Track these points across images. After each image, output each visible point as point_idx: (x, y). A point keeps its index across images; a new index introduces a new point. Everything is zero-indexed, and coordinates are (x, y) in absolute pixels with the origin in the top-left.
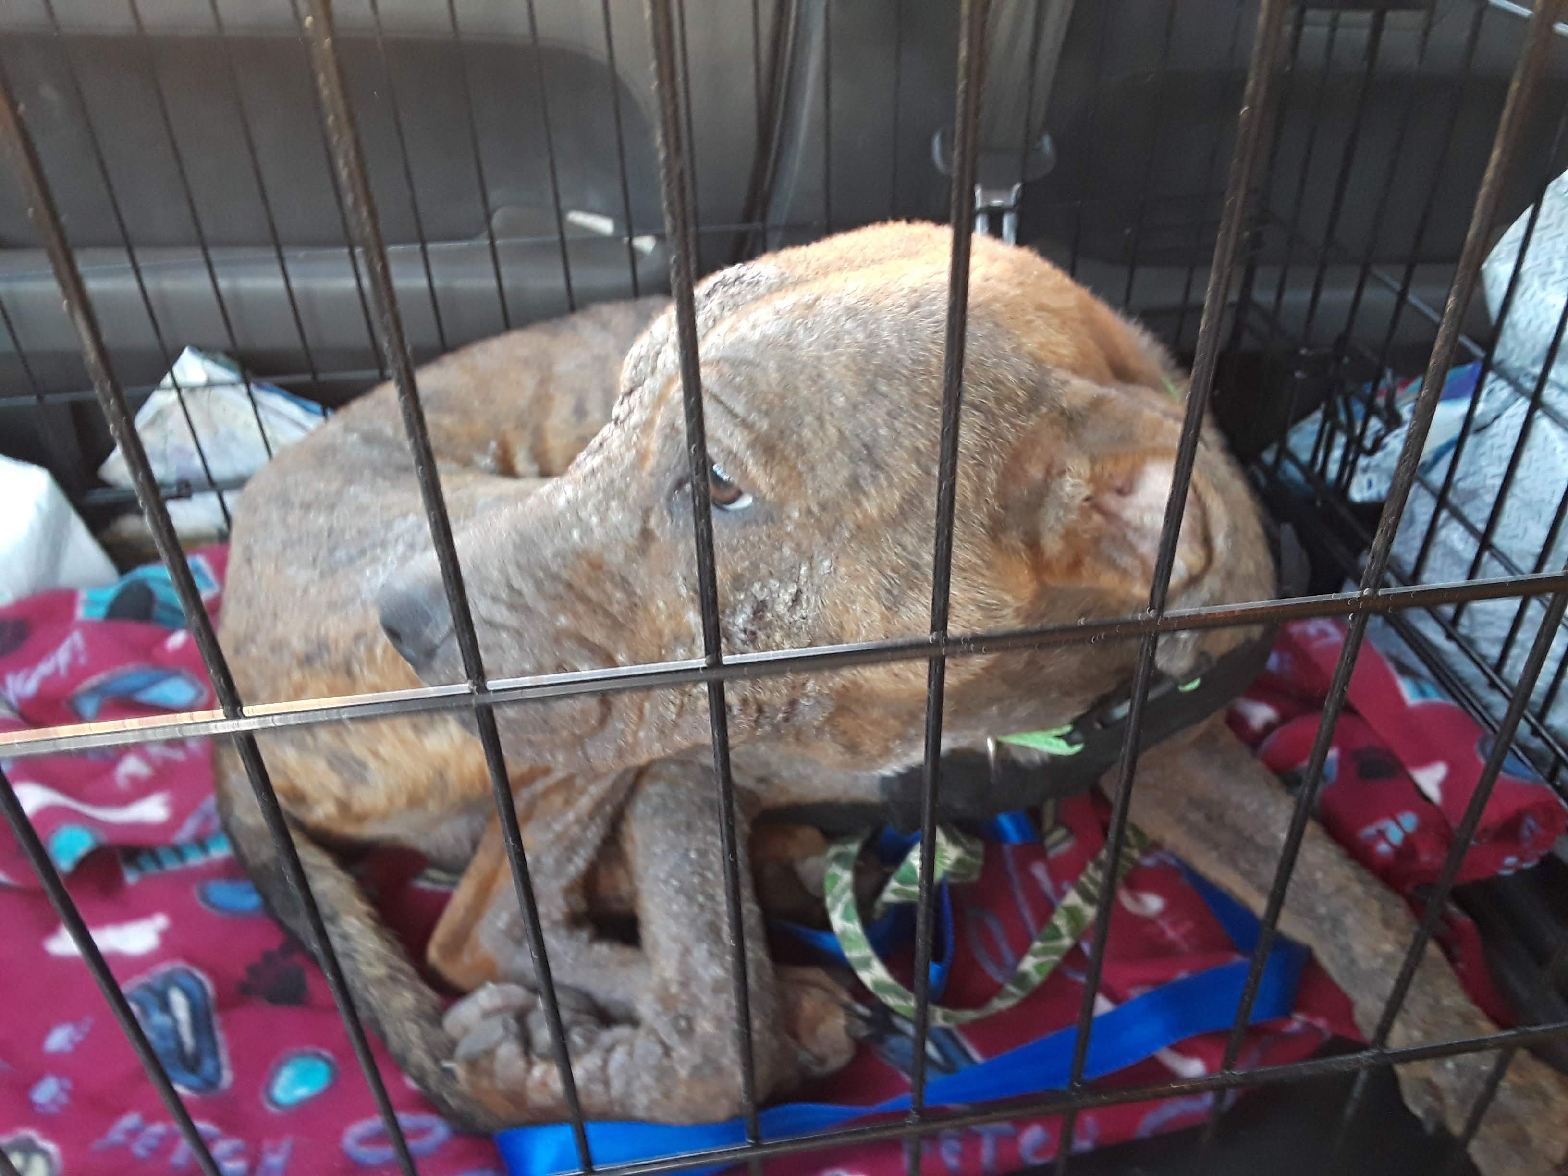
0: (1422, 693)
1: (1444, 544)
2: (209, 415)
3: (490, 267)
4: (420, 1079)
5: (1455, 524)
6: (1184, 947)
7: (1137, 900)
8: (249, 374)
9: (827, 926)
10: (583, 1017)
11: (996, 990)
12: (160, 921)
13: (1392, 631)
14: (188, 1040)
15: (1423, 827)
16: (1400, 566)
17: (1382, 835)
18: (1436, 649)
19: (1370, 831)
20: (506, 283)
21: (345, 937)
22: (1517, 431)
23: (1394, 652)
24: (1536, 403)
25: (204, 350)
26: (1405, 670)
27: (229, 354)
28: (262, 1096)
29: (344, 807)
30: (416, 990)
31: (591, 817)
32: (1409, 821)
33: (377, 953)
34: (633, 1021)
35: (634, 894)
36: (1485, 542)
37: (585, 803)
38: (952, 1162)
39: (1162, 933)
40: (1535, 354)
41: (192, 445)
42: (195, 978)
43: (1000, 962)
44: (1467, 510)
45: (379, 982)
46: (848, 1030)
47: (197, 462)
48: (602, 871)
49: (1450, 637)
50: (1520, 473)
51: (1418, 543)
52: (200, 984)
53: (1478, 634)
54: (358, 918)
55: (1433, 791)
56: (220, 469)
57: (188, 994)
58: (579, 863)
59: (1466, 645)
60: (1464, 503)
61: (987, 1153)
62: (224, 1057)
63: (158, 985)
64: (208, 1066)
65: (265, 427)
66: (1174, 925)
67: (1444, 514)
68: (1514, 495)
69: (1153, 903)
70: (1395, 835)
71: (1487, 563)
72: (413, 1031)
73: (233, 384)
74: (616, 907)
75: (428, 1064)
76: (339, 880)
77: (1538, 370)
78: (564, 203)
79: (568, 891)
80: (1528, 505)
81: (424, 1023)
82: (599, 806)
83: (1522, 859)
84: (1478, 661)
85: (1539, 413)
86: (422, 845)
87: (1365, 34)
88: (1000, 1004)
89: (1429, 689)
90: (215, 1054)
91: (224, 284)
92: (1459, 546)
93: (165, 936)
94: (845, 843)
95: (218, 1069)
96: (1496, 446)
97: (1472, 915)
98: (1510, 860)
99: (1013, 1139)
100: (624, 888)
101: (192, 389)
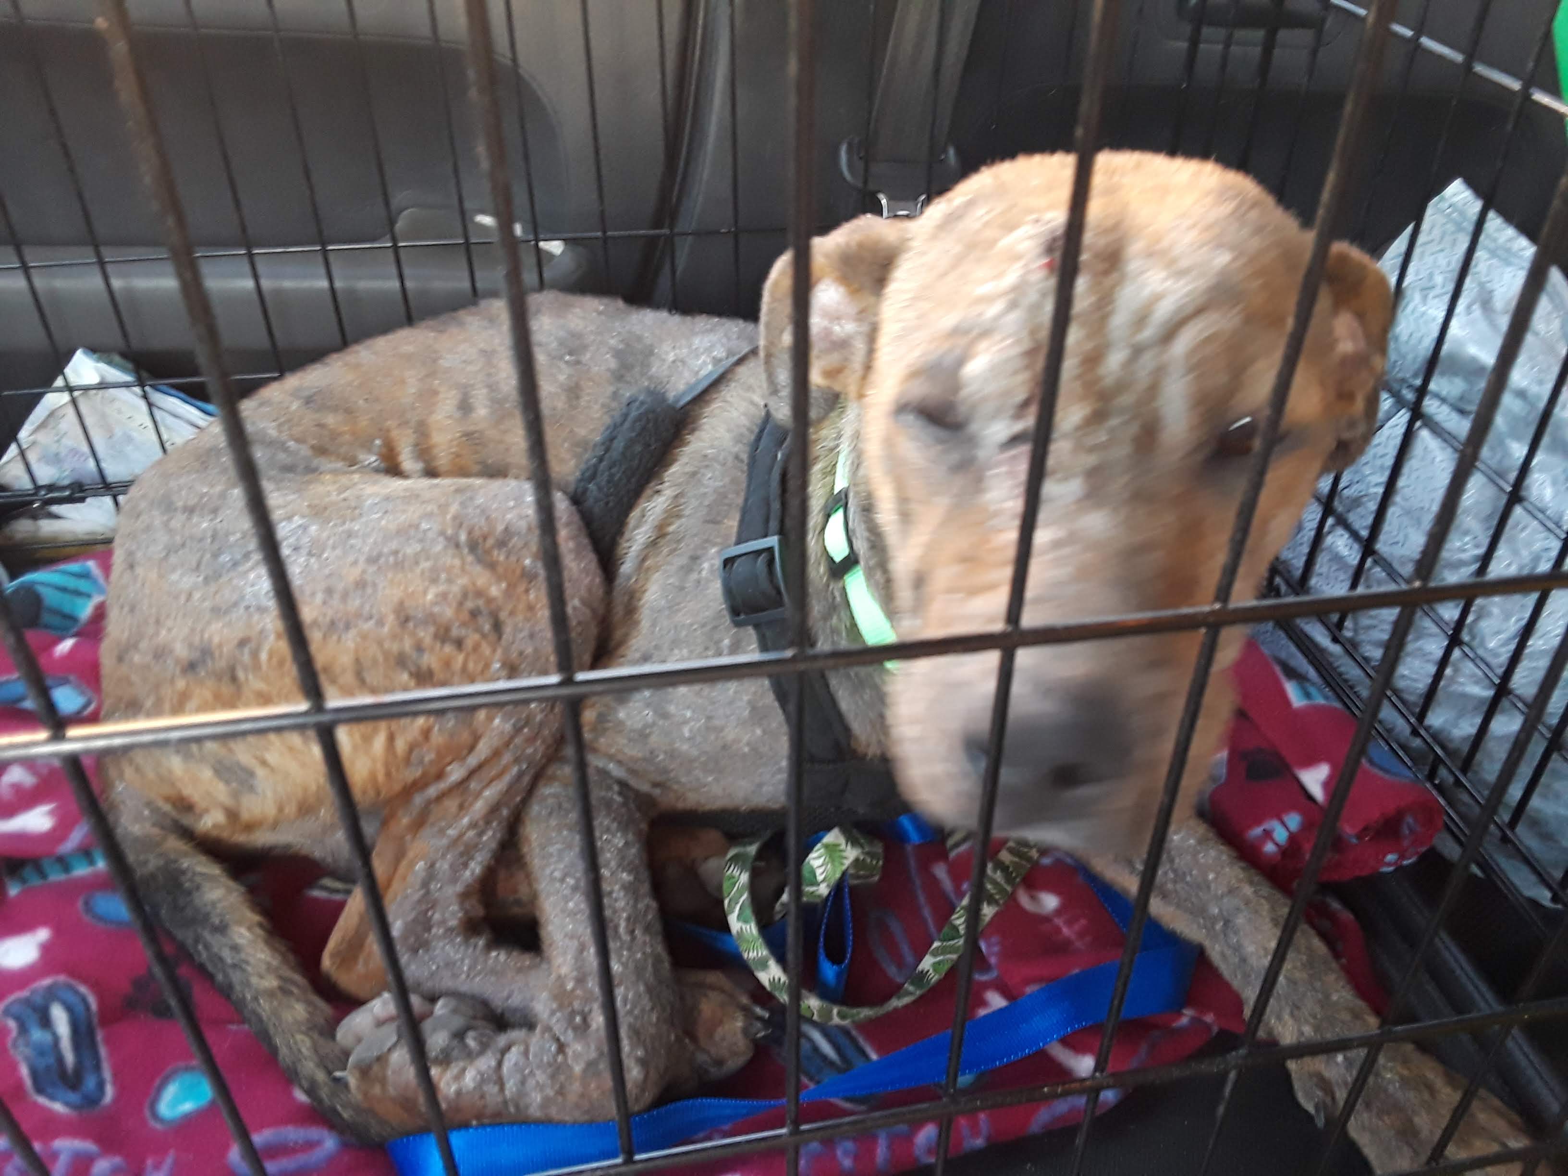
0: (1308, 695)
1: (1330, 549)
2: (103, 416)
3: (394, 271)
4: (312, 1090)
5: (1340, 531)
6: (1079, 944)
7: (1033, 898)
8: (145, 374)
9: (725, 928)
10: (479, 1023)
11: (896, 990)
12: (43, 934)
13: (1282, 634)
14: (69, 1057)
15: (1307, 826)
16: (1289, 572)
17: (1268, 835)
18: (1322, 650)
19: (1257, 831)
20: (409, 284)
21: (235, 948)
22: (1398, 441)
23: (1283, 655)
24: (1417, 413)
25: (95, 350)
26: (1292, 673)
27: (124, 355)
28: (147, 1113)
29: (232, 815)
30: (309, 1003)
31: (488, 821)
32: (1294, 821)
33: (269, 965)
34: (529, 1024)
35: (534, 897)
36: (1368, 547)
37: (479, 807)
38: (847, 1163)
39: (1058, 930)
40: (1417, 366)
41: (85, 448)
42: (77, 992)
43: (900, 963)
44: (1352, 518)
45: (270, 994)
46: (745, 1031)
47: (91, 463)
48: (502, 874)
49: (1335, 640)
50: (1401, 482)
51: (1306, 549)
52: (84, 1000)
53: (1362, 637)
54: (249, 929)
55: (1317, 791)
56: (114, 471)
57: (69, 1009)
58: (475, 868)
59: (1351, 648)
60: (1349, 511)
61: (882, 1152)
62: (107, 1074)
63: (38, 1000)
64: (90, 1083)
65: (162, 430)
66: (1069, 923)
67: (1330, 521)
68: (1394, 504)
69: (1050, 902)
70: (1281, 835)
71: (1370, 569)
72: (304, 1044)
73: (127, 385)
74: (516, 910)
75: (321, 1076)
76: (229, 891)
77: (1418, 382)
78: (468, 205)
79: (464, 896)
80: (1408, 512)
81: (316, 1036)
82: (494, 810)
83: (1402, 857)
84: (1362, 662)
85: (1418, 424)
86: (317, 853)
87: (1256, 52)
88: (896, 1003)
89: (1313, 690)
90: (98, 1067)
91: (117, 283)
92: (1345, 552)
93: (46, 949)
94: (744, 845)
95: (101, 1085)
96: (1378, 456)
97: (1353, 910)
98: (1390, 857)
99: (909, 1138)
100: (523, 891)
101: (86, 389)
